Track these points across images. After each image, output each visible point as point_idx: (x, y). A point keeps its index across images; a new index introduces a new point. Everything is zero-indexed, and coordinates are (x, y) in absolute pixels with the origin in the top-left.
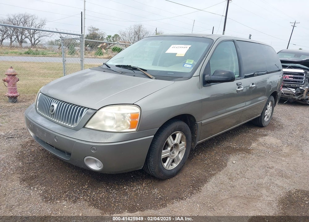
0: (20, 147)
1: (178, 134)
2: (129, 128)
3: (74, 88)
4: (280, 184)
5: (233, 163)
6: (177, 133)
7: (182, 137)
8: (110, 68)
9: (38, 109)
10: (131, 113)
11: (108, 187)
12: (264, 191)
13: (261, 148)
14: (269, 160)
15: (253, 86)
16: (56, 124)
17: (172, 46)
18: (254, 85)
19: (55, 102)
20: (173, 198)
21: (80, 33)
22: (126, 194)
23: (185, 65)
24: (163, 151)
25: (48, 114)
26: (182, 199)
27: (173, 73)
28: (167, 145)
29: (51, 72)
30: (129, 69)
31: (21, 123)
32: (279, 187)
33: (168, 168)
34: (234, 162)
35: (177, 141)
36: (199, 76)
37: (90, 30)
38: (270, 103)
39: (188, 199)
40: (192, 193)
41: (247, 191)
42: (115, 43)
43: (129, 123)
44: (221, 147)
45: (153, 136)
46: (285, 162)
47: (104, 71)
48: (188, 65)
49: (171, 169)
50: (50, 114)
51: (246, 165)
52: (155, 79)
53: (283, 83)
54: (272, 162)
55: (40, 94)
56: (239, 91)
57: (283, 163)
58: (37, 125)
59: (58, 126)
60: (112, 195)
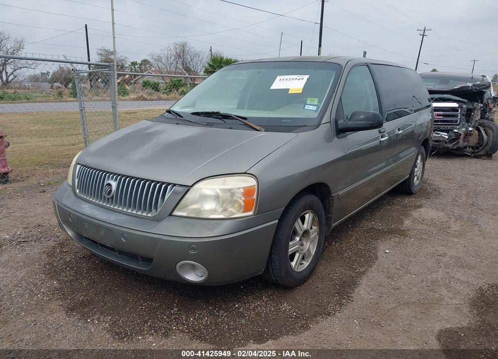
0: (44, 256)
1: (308, 215)
2: (242, 211)
3: (140, 154)
4: (463, 278)
5: (386, 253)
6: (306, 214)
7: (313, 219)
8: (182, 117)
9: (78, 191)
10: (243, 188)
11: (210, 308)
12: (444, 291)
13: (419, 226)
14: (437, 244)
15: (399, 132)
16: (118, 214)
17: (278, 78)
18: (401, 132)
19: (112, 178)
20: (315, 315)
21: (86, 60)
22: (242, 315)
23: (307, 107)
24: (291, 243)
25: (101, 198)
26: (329, 315)
27: (290, 121)
28: (295, 233)
29: (50, 127)
30: (217, 118)
31: (32, 217)
32: (462, 282)
33: (297, 269)
34: (387, 251)
35: (307, 226)
36: (330, 122)
37: (101, 54)
38: (419, 157)
39: (337, 314)
40: (341, 305)
41: (420, 293)
42: (145, 74)
43: (243, 204)
44: (360, 229)
45: (277, 221)
46: (460, 245)
47: (177, 124)
48: (311, 107)
49: (302, 270)
50: (105, 197)
51: (406, 255)
52: (265, 131)
53: (435, 125)
54: (441, 246)
55: (79, 166)
56: (383, 141)
57: (458, 246)
58: (84, 217)
59: (123, 217)
60: (220, 320)
